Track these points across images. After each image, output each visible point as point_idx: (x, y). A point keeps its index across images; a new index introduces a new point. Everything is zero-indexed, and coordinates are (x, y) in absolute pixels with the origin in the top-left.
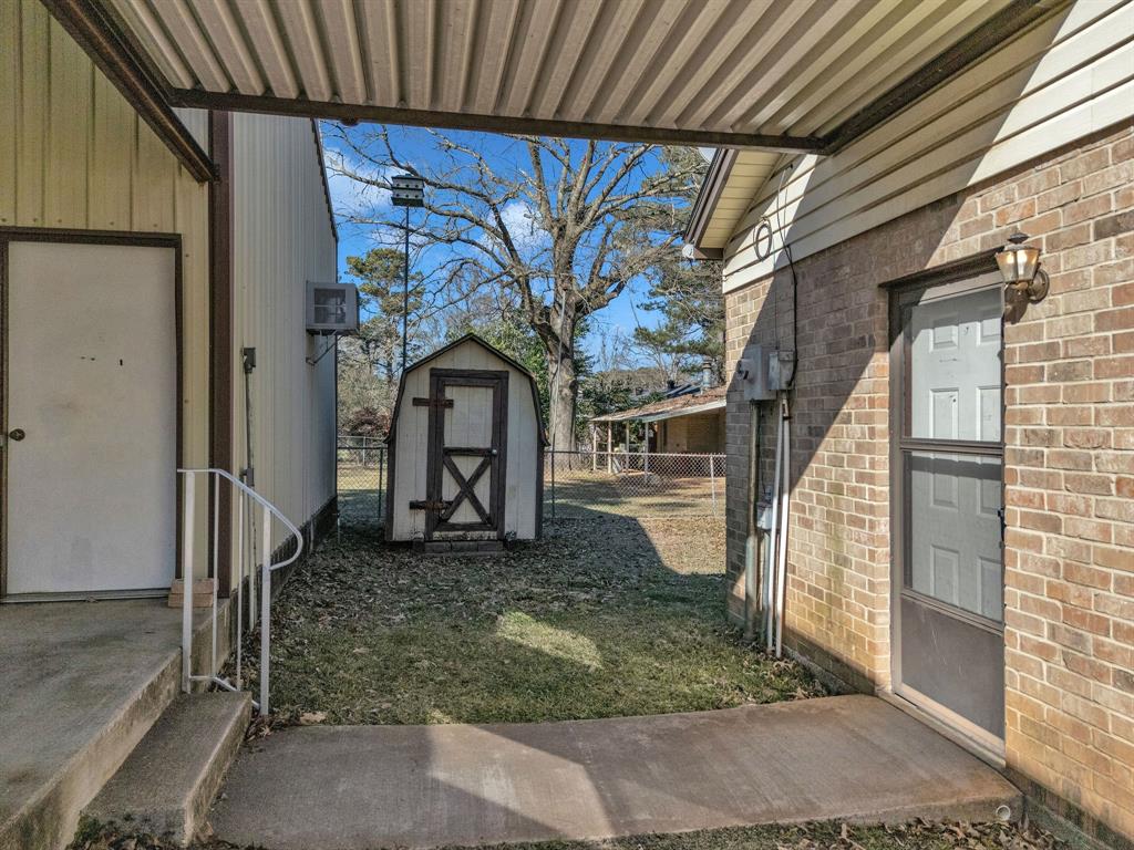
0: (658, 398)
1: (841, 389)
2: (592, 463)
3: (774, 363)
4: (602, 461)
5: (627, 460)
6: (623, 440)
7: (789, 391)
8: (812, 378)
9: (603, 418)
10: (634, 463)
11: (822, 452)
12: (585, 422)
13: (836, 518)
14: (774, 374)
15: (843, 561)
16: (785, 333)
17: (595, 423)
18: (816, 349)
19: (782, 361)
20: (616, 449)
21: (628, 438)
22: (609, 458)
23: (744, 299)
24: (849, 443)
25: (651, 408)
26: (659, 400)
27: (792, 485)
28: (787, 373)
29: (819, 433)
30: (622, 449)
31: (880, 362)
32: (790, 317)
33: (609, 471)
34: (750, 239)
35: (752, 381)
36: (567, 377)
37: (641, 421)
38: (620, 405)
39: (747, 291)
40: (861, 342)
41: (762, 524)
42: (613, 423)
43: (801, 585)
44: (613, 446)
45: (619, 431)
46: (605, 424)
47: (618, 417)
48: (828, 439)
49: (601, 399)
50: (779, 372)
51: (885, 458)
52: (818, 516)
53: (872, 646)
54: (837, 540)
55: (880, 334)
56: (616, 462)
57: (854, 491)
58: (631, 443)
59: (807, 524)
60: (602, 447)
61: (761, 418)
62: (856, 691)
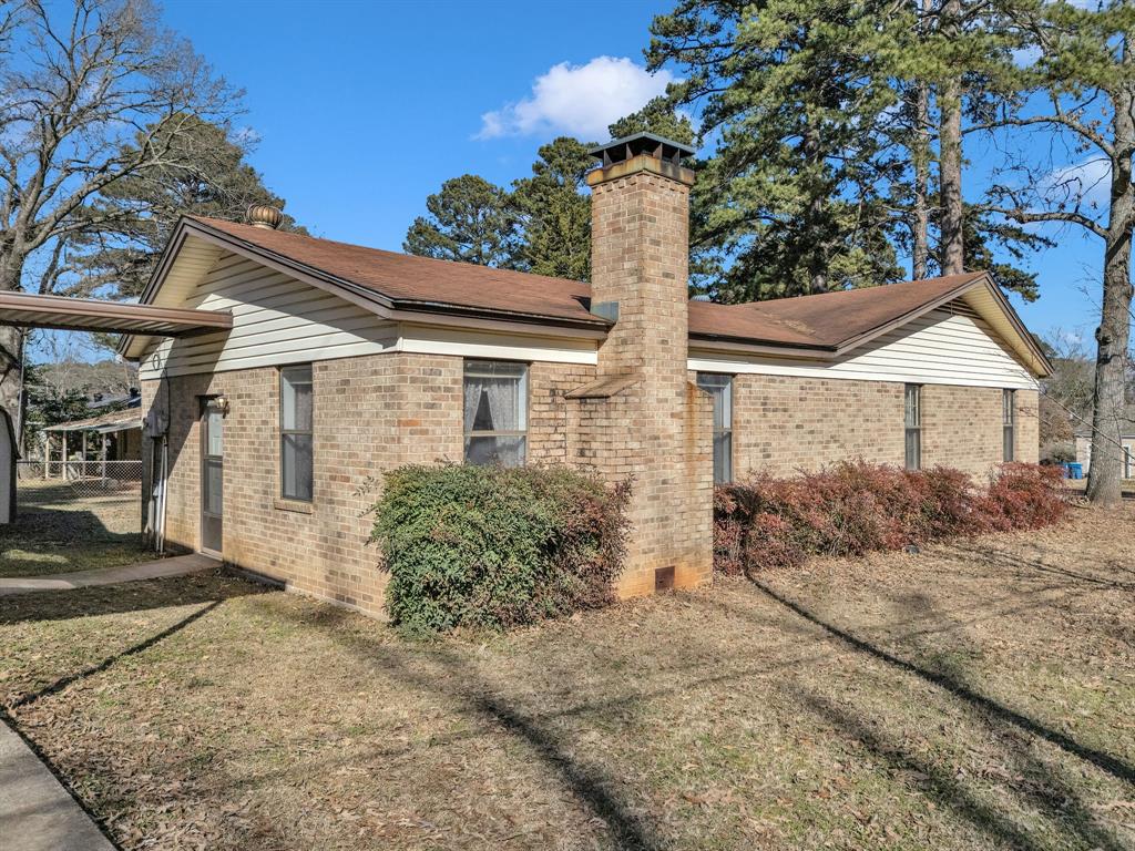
0: (117, 407)
1: (184, 434)
2: (44, 472)
3: (159, 421)
4: (55, 470)
5: (84, 467)
6: (80, 449)
7: (167, 433)
8: (175, 428)
9: (57, 428)
10: (91, 470)
11: (179, 460)
12: (34, 429)
13: (182, 487)
14: (159, 426)
15: (185, 505)
16: (165, 406)
17: (47, 432)
18: (176, 417)
19: (163, 420)
20: (71, 457)
21: (84, 445)
22: (64, 467)
23: (149, 385)
24: (187, 457)
25: (109, 418)
26: (120, 409)
27: (168, 476)
28: (165, 425)
29: (177, 452)
30: (79, 457)
31: (196, 425)
32: (167, 400)
33: (64, 478)
34: (150, 359)
35: (151, 427)
36: (14, 388)
37: (97, 432)
38: (77, 414)
39: (151, 382)
40: (190, 417)
41: (155, 494)
42: (68, 432)
43: (171, 519)
44: (68, 454)
45: (75, 441)
46: (60, 433)
47: (74, 426)
48: (180, 455)
49: (53, 407)
50: (162, 425)
51: (199, 462)
52: (177, 488)
53: (194, 536)
54: (183, 496)
55: (196, 414)
56: (72, 469)
57: (189, 476)
58: (88, 450)
59: (173, 491)
60: (55, 455)
61: (156, 444)
62: (188, 554)
